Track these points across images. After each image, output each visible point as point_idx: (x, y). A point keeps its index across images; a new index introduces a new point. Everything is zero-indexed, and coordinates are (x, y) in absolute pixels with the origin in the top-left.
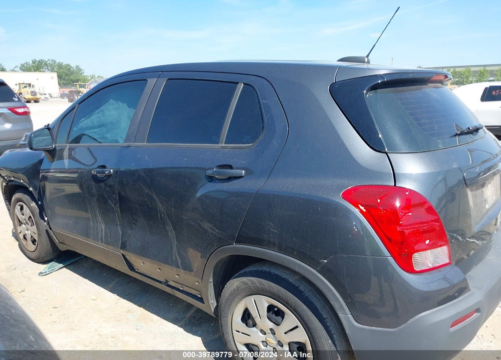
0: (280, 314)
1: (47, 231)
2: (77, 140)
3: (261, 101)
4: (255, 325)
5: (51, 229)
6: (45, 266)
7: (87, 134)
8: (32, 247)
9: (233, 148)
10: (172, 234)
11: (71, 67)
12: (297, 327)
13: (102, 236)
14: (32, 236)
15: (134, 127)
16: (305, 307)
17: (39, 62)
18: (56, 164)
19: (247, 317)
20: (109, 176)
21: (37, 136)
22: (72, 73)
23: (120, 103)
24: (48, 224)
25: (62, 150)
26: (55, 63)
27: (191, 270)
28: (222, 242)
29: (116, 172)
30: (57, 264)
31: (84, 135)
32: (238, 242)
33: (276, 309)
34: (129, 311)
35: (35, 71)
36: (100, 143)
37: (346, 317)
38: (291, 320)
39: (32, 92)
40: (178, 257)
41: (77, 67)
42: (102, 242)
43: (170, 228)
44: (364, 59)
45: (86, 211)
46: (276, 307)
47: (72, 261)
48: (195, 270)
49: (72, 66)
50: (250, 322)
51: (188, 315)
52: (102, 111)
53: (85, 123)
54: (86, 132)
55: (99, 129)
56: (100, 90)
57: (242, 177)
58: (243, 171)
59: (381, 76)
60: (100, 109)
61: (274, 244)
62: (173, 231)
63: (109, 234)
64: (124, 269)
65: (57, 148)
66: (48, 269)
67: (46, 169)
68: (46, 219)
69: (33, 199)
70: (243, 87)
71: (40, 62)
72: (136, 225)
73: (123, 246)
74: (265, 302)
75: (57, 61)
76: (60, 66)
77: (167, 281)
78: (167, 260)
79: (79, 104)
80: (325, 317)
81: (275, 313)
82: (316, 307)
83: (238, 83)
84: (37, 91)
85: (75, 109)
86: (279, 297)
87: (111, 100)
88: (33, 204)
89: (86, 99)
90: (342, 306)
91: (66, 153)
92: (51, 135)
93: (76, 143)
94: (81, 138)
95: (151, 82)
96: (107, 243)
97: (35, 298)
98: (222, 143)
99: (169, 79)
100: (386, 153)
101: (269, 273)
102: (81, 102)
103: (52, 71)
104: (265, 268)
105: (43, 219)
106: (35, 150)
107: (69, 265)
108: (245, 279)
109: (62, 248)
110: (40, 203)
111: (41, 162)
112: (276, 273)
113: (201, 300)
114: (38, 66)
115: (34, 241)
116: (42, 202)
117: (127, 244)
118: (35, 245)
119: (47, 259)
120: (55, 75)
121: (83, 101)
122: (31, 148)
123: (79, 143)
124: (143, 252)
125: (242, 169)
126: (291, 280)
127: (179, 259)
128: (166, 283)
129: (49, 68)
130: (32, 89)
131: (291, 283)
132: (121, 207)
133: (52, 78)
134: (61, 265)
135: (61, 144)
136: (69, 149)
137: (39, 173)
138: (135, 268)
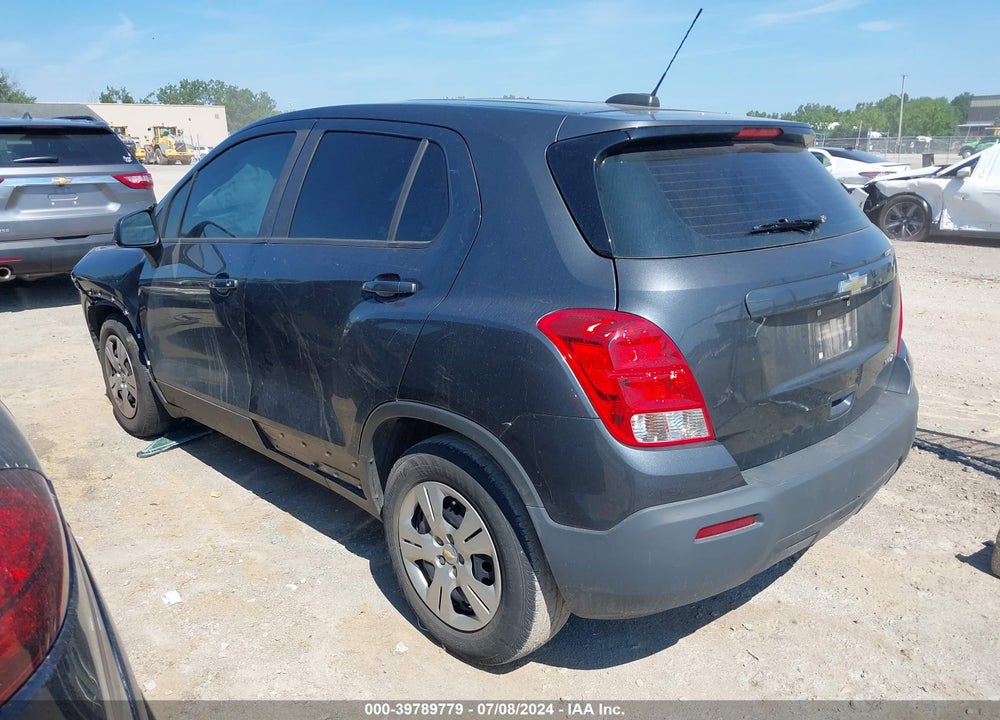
0: (460, 510)
1: (150, 383)
2: (197, 231)
3: (449, 170)
4: (428, 530)
5: (155, 379)
6: (150, 443)
7: (213, 221)
8: (129, 411)
9: (405, 246)
10: (318, 386)
11: (252, 96)
12: (480, 530)
13: (224, 391)
14: (129, 393)
15: (272, 211)
16: (489, 497)
17: (194, 84)
18: (162, 272)
19: (418, 518)
20: (233, 289)
21: (128, 225)
22: (254, 107)
23: (260, 170)
24: (151, 372)
25: (171, 248)
26: (222, 87)
27: (343, 445)
28: (381, 397)
29: (241, 285)
30: (168, 440)
31: (208, 223)
32: (402, 397)
33: (454, 503)
34: (266, 516)
35: (185, 103)
36: (233, 236)
37: (538, 511)
38: (472, 519)
39: (178, 145)
40: (326, 422)
41: (264, 95)
42: (224, 400)
43: (315, 376)
44: (648, 98)
45: (202, 351)
46: (455, 500)
47: (193, 437)
48: (348, 442)
49: (254, 94)
50: (422, 524)
51: (359, 528)
52: (234, 183)
53: (208, 202)
54: (210, 219)
55: (228, 214)
56: (228, 149)
57: (412, 294)
58: (413, 285)
59: (628, 132)
60: (232, 180)
61: (446, 399)
62: (320, 381)
63: (234, 387)
64: (256, 444)
65: (164, 245)
66: (153, 447)
67: (147, 280)
68: (149, 363)
69: (131, 330)
70: (429, 146)
71: (196, 85)
72: (270, 371)
73: (253, 408)
74: (441, 491)
75: (227, 84)
76: (233, 93)
77: (317, 465)
78: (311, 429)
79: (199, 171)
80: (516, 514)
81: (453, 509)
82: (505, 499)
83: (420, 140)
84: (187, 141)
85: (192, 181)
86: (456, 482)
87: (248, 166)
88: (131, 339)
89: (209, 162)
90: (531, 492)
91: (175, 254)
92: (154, 222)
93: (195, 236)
94: (203, 228)
95: (302, 135)
96: (232, 401)
97: (126, 489)
98: (390, 239)
99: (327, 132)
100: (614, 259)
101: (447, 447)
102: (202, 168)
103: (217, 103)
104: (443, 440)
105: (145, 363)
106: (126, 246)
107: (188, 443)
108: (414, 457)
109: (174, 413)
110: (139, 336)
111: (140, 267)
112: (457, 446)
113: (360, 493)
114: (189, 94)
115: (132, 402)
116: (142, 335)
117: (259, 403)
118: (133, 407)
119: (152, 432)
120: (221, 110)
121: (205, 166)
122: (120, 244)
123: (199, 237)
124: (281, 416)
125: (414, 281)
126: (475, 458)
127: (327, 426)
128: (316, 468)
129: (212, 97)
130: (179, 139)
131: (475, 462)
132: (249, 341)
133: (217, 116)
134: (174, 443)
135: (171, 238)
136: (182, 247)
137: (137, 287)
138: (275, 443)
